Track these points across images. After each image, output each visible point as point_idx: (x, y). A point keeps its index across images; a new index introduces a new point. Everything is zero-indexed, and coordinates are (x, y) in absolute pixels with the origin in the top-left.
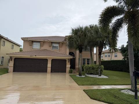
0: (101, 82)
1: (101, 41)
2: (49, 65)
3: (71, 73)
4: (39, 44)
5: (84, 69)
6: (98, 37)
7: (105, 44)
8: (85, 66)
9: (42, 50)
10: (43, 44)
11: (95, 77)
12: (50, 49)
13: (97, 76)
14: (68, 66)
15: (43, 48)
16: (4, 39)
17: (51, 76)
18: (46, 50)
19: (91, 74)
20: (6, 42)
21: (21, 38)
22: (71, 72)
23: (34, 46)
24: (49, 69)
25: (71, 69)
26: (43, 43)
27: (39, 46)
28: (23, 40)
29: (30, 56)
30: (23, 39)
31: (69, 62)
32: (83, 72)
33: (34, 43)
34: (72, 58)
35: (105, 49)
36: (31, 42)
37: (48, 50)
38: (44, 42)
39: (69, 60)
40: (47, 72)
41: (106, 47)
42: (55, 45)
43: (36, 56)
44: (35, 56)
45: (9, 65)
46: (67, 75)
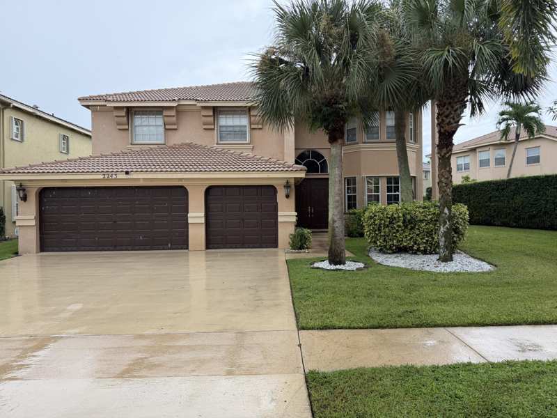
0: (443, 301)
1: (451, 60)
2: (196, 215)
3: (301, 248)
4: (159, 121)
5: (366, 229)
6: (433, 44)
7: (476, 89)
8: (367, 214)
10: (174, 119)
11: (417, 268)
12: (208, 140)
13: (429, 263)
14: (287, 214)
15: (177, 139)
16: (16, 108)
17: (208, 267)
18: (189, 145)
19: (401, 250)
20: (29, 123)
21: (79, 100)
22: (299, 243)
23: (139, 130)
24: (197, 234)
25: (306, 231)
26: (173, 113)
27: (162, 130)
28: (88, 107)
29: (101, 177)
30: (89, 103)
31: (287, 196)
32: (357, 242)
33: (138, 120)
34: (302, 175)
35: (473, 113)
36: (123, 113)
37: (196, 147)
38: (179, 111)
39: (287, 186)
40: (187, 248)
41: (481, 105)
42: (225, 121)
43: (127, 173)
44: (123, 176)
46: (283, 254)
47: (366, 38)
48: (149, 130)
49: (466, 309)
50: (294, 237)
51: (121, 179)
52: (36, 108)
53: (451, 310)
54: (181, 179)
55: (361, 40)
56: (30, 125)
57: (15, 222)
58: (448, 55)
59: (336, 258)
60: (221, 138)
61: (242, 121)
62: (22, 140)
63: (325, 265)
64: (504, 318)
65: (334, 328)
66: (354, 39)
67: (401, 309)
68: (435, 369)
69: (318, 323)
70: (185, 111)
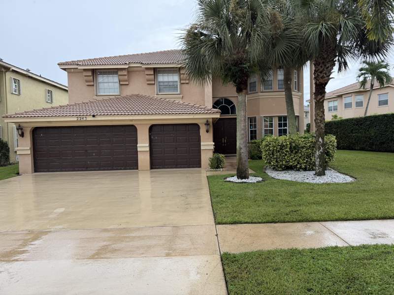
0: (318, 203)
1: (324, 31)
2: (143, 145)
3: (218, 167)
4: (115, 79)
5: (264, 154)
6: (312, 20)
7: (342, 52)
8: (264, 143)
9: (126, 98)
10: (126, 77)
11: (300, 180)
12: (151, 92)
13: (309, 177)
14: (207, 144)
15: (129, 91)
16: (14, 71)
17: (152, 181)
18: (137, 96)
19: (288, 168)
21: (58, 64)
22: (216, 164)
23: (101, 85)
24: (144, 158)
25: (221, 156)
26: (125, 73)
27: (117, 85)
28: (65, 69)
29: (76, 119)
30: (66, 67)
31: (207, 131)
32: (257, 163)
33: (101, 79)
34: (218, 116)
35: (340, 69)
36: (90, 74)
37: (142, 97)
38: (130, 71)
39: (207, 124)
40: (137, 169)
41: (345, 64)
42: (162, 78)
43: (94, 116)
44: (91, 118)
45: (18, 153)
46: (205, 171)
47: (262, 16)
48: (109, 86)
49: (334, 209)
50: (212, 160)
51: (89, 121)
52: (28, 71)
53: (323, 210)
54: (131, 120)
55: (259, 18)
56: (24, 83)
57: (16, 152)
58: (322, 28)
59: (242, 174)
60: (160, 91)
61: (175, 78)
62: (19, 94)
63: (235, 179)
64: (361, 215)
65: (241, 223)
66: (254, 17)
67: (289, 209)
68: (312, 251)
69: (229, 220)
70: (133, 71)
